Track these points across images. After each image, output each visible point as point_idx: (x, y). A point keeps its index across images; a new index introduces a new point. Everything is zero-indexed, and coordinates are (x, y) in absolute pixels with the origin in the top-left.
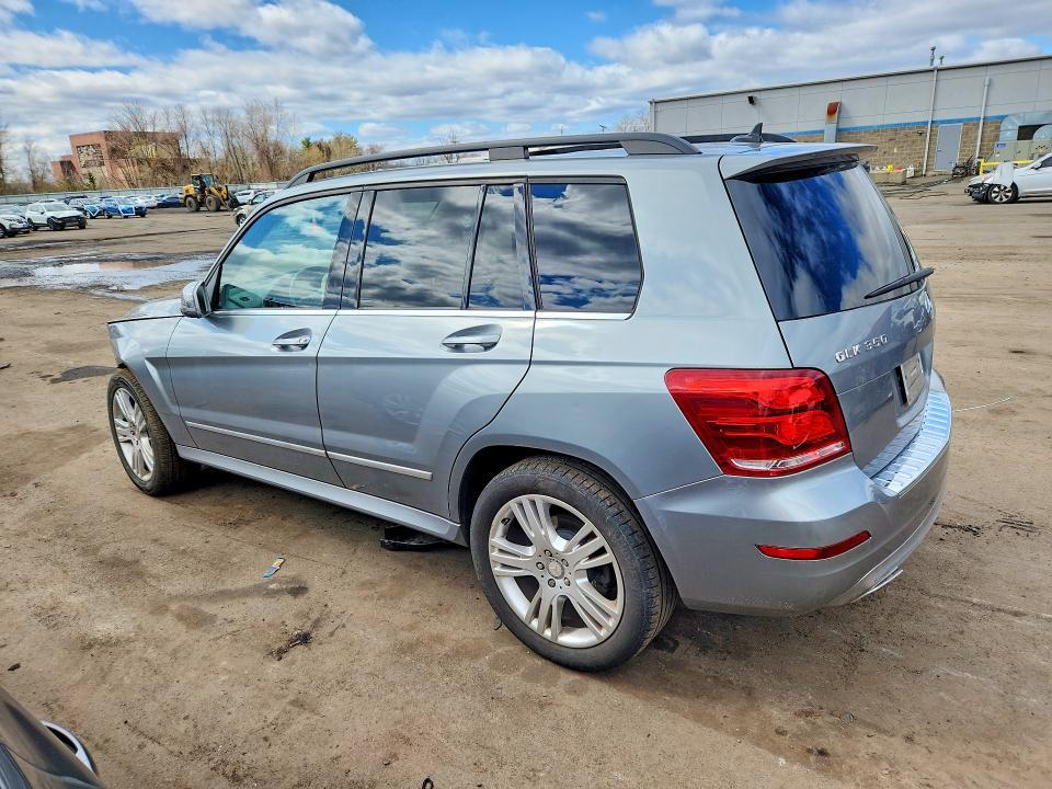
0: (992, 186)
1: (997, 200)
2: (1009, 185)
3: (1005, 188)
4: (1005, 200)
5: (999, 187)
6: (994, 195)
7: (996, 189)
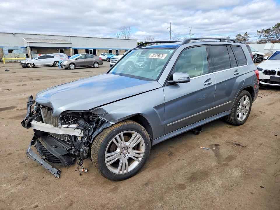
0: (28, 64)
1: (30, 67)
2: (32, 63)
3: (31, 64)
4: (32, 67)
5: (30, 64)
6: (29, 66)
7: (29, 64)
